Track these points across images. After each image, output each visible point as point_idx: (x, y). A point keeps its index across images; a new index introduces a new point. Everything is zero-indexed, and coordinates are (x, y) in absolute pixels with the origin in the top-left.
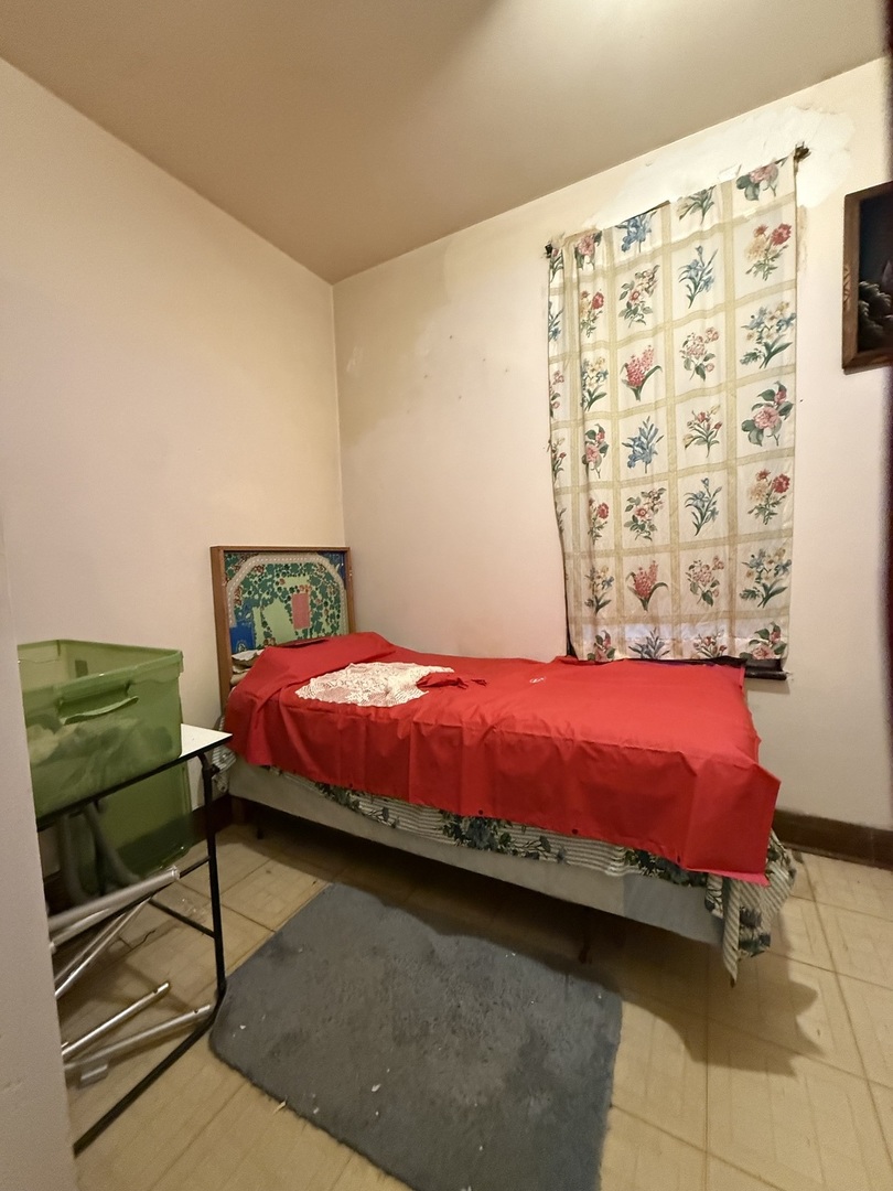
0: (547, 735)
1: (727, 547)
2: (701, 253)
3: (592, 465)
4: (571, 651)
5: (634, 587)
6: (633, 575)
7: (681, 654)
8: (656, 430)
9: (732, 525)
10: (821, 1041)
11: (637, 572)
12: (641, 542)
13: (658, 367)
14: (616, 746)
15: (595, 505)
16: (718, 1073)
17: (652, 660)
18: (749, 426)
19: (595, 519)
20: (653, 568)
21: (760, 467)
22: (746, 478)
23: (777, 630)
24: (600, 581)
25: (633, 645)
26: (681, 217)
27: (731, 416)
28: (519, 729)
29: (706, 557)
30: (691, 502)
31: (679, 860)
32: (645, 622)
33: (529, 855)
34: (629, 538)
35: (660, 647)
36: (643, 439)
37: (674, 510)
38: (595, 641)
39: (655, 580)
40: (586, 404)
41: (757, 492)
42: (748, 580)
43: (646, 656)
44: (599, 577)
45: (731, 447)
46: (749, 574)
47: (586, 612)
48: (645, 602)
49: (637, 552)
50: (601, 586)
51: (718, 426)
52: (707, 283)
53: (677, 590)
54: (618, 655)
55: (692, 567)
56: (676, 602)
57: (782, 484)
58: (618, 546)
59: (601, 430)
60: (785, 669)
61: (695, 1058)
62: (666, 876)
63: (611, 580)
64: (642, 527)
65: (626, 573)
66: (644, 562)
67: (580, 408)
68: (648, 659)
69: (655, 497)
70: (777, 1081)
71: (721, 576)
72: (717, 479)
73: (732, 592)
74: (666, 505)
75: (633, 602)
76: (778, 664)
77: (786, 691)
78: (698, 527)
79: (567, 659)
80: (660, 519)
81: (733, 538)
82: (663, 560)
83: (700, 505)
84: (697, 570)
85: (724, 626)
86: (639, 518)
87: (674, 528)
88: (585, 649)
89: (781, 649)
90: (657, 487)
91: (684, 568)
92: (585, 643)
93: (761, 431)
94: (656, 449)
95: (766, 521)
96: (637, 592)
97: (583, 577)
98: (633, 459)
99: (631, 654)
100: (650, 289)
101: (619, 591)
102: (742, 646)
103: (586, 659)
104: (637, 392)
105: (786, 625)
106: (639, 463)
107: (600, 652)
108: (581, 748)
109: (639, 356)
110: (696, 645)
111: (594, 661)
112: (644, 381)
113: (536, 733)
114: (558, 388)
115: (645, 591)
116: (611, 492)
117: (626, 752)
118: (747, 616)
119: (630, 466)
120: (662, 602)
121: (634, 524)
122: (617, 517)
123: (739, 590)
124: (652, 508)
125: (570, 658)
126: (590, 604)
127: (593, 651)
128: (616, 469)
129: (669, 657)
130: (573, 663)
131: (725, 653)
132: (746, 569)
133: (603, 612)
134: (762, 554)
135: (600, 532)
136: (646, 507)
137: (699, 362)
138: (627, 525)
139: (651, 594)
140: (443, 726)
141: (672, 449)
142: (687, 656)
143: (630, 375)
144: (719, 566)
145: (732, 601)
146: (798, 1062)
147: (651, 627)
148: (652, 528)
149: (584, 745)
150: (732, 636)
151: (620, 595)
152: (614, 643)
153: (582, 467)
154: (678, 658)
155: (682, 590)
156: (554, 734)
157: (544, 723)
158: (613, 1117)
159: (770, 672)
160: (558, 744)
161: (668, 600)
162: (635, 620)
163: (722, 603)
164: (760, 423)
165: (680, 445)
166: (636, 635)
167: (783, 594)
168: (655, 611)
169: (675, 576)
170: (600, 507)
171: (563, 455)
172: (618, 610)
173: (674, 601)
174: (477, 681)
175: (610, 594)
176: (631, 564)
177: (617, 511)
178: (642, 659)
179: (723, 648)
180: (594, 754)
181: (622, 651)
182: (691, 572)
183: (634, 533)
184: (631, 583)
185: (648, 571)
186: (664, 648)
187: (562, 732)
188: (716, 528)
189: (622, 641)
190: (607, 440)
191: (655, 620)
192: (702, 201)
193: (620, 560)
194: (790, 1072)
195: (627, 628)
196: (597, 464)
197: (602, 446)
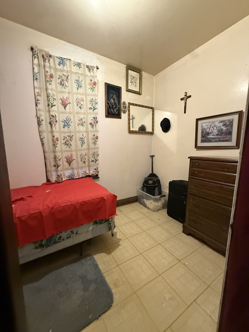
0: (71, 203)
1: (87, 151)
2: (79, 78)
3: (53, 125)
4: (48, 180)
5: (66, 160)
6: (66, 157)
7: (79, 176)
8: (70, 120)
9: (88, 146)
10: (121, 238)
11: (67, 157)
12: (68, 149)
13: (70, 103)
14: (89, 200)
15: (55, 137)
16: (113, 254)
17: (72, 179)
18: (91, 124)
19: (55, 142)
20: (72, 155)
21: (93, 133)
22: (91, 136)
23: (97, 168)
24: (58, 159)
25: (67, 176)
26: (74, 66)
27: (87, 121)
28: (63, 205)
29: (84, 153)
30: (80, 139)
31: (105, 218)
32: (70, 169)
33: (68, 238)
34: (64, 147)
35: (74, 175)
36: (67, 121)
37: (76, 141)
38: (57, 176)
39: (72, 158)
40: (50, 107)
41: (93, 139)
42: (92, 158)
43: (71, 178)
44: (58, 158)
45: (87, 128)
46: (92, 157)
47: (53, 168)
48: (69, 164)
49: (66, 151)
50: (58, 161)
51: (84, 122)
52: (81, 86)
53: (78, 161)
54: (64, 179)
55: (81, 155)
56: (78, 164)
57: (97, 138)
58: (61, 149)
59: (55, 116)
60: (99, 176)
61: (109, 254)
62: (101, 223)
63: (60, 159)
64: (68, 145)
65: (64, 157)
66: (69, 154)
67: (47, 107)
68: (71, 179)
69: (71, 137)
70: (120, 247)
71: (86, 157)
72: (85, 134)
73: (89, 161)
74: (74, 139)
75: (66, 164)
76: (97, 175)
77: (99, 181)
78: (82, 146)
79: (47, 183)
80: (73, 143)
81: (88, 149)
82: (74, 153)
83: (82, 140)
84: (82, 156)
85: (87, 168)
86: (67, 142)
87: (76, 146)
88: (53, 179)
89: (98, 173)
90: (71, 134)
91: (79, 155)
92: (53, 177)
93: (93, 126)
94: (71, 124)
95: (95, 145)
96: (67, 162)
97: (51, 158)
98: (64, 126)
99: (66, 178)
100: (67, 80)
101: (63, 162)
102: (92, 172)
103: (54, 182)
104: (65, 107)
105: (99, 167)
106: (66, 127)
107: (59, 179)
108: (81, 204)
109: (65, 98)
110: (83, 174)
111: (57, 182)
112: (67, 105)
113: (68, 204)
114: (39, 98)
115: (69, 161)
116: (58, 134)
117: (92, 201)
118: (92, 166)
119: (64, 128)
120: (74, 164)
121: (65, 144)
122: (61, 141)
123: (91, 160)
124: (70, 140)
125: (48, 183)
126: (55, 166)
127: (56, 179)
128: (60, 128)
129: (77, 177)
130: (49, 184)
131: (88, 174)
132: (92, 156)
133: (59, 168)
134: (94, 152)
135: (57, 145)
136: (69, 139)
137: (80, 105)
138: (63, 144)
139: (71, 162)
140: (32, 214)
141: (75, 125)
142: (81, 177)
143: (62, 102)
144: (86, 155)
145: (89, 163)
146: (120, 243)
147: (72, 171)
148: (71, 145)
149: (82, 203)
150: (89, 170)
151: (63, 163)
152: (62, 176)
153: (49, 125)
154: (79, 177)
155: (79, 161)
156: (73, 203)
157: (69, 201)
158: (104, 275)
159: (96, 177)
160: (75, 204)
161: (76, 163)
162: (67, 169)
163: (87, 163)
164: (93, 124)
165: (77, 125)
166: (68, 173)
167: (98, 161)
168: (72, 166)
169: (77, 157)
170: (57, 138)
171: (42, 120)
172: (63, 167)
173: (77, 164)
174: (29, 197)
175: (60, 163)
176: (65, 154)
177: (61, 140)
178: (70, 179)
179: (87, 173)
180: (84, 204)
181: (65, 178)
182: (81, 156)
183: (66, 146)
184: (65, 159)
185: (70, 156)
186: (76, 175)
187: (75, 201)
188: (85, 146)
189: (64, 175)
190: (57, 119)
191: (73, 169)
192: (79, 65)
193: (62, 153)
194: (120, 245)
195: (65, 172)
196: (55, 125)
197: (56, 120)
